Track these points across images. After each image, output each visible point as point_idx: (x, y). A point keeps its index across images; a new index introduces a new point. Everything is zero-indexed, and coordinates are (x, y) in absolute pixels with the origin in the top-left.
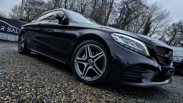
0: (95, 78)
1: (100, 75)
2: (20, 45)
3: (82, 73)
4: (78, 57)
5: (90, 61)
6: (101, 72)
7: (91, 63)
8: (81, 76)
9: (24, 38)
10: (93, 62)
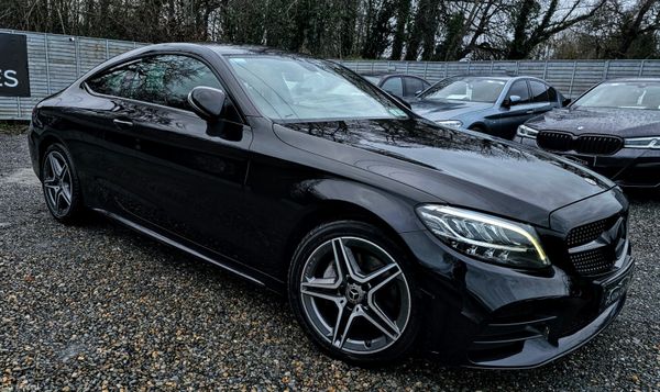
0: (378, 346)
1: (395, 339)
2: (52, 190)
3: (330, 329)
4: (310, 277)
5: (355, 291)
6: (397, 329)
7: (359, 299)
8: (331, 338)
9: (62, 164)
10: (366, 295)
